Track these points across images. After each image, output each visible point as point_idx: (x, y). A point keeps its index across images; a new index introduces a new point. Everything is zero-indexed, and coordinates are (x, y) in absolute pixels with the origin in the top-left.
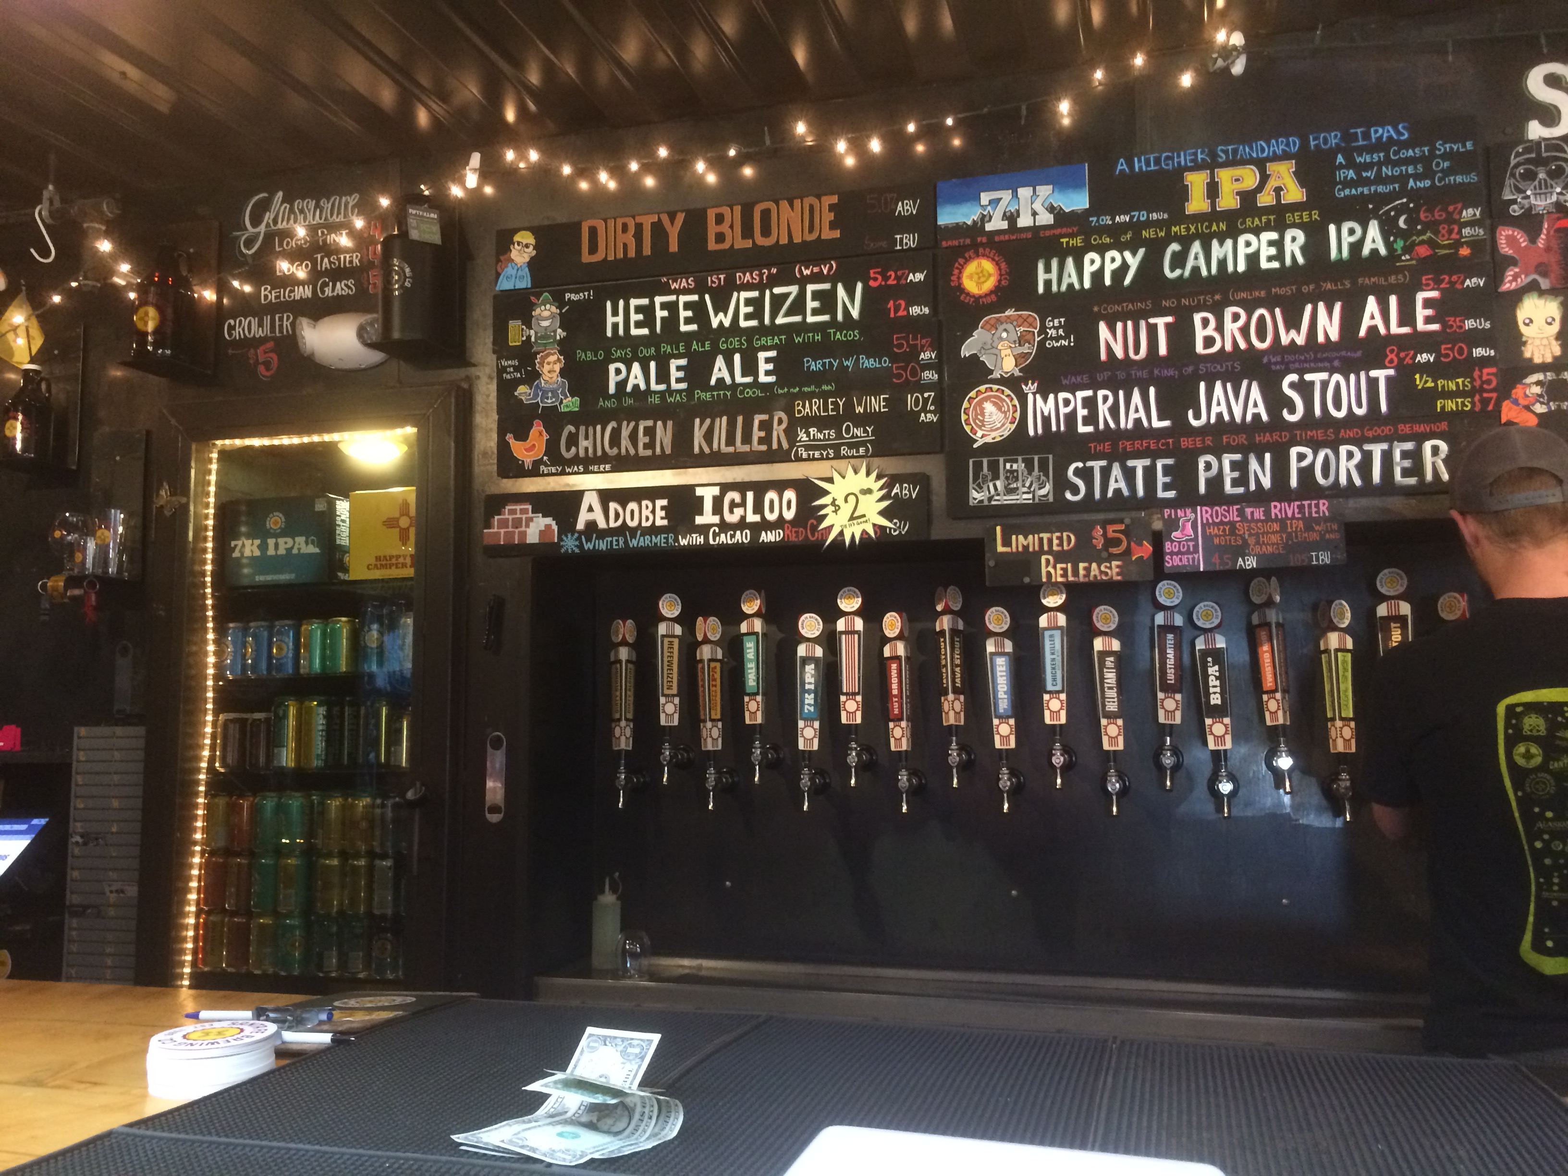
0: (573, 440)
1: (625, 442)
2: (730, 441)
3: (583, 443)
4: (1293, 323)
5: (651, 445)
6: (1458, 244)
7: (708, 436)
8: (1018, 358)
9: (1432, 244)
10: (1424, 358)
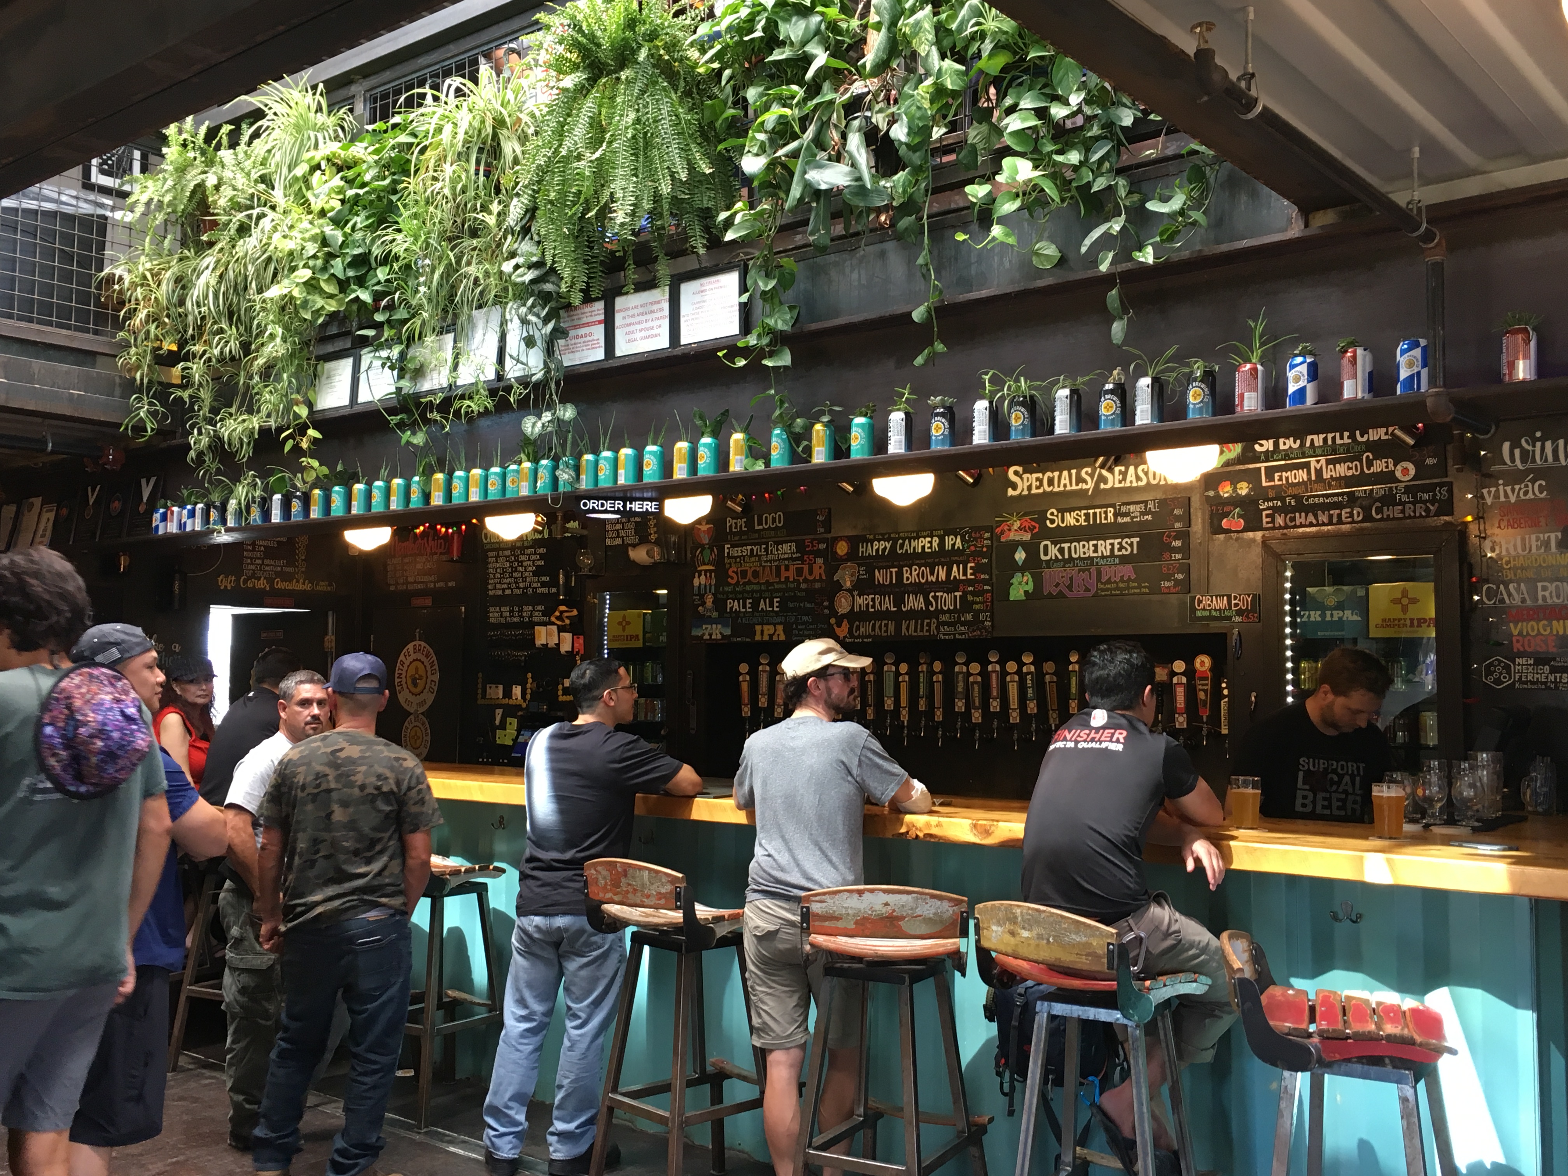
0: (858, 628)
1: (877, 629)
2: (916, 631)
3: (862, 630)
4: (932, 574)
5: (886, 631)
6: (983, 547)
7: (908, 629)
8: (851, 581)
9: (975, 546)
10: (971, 589)
